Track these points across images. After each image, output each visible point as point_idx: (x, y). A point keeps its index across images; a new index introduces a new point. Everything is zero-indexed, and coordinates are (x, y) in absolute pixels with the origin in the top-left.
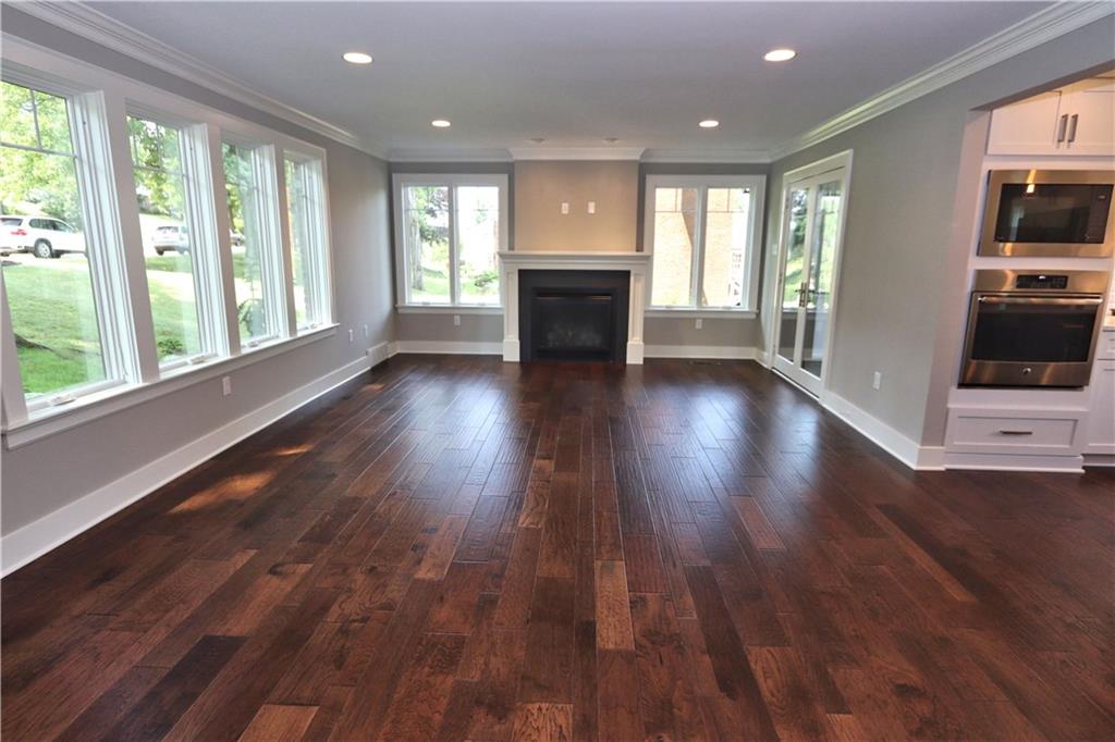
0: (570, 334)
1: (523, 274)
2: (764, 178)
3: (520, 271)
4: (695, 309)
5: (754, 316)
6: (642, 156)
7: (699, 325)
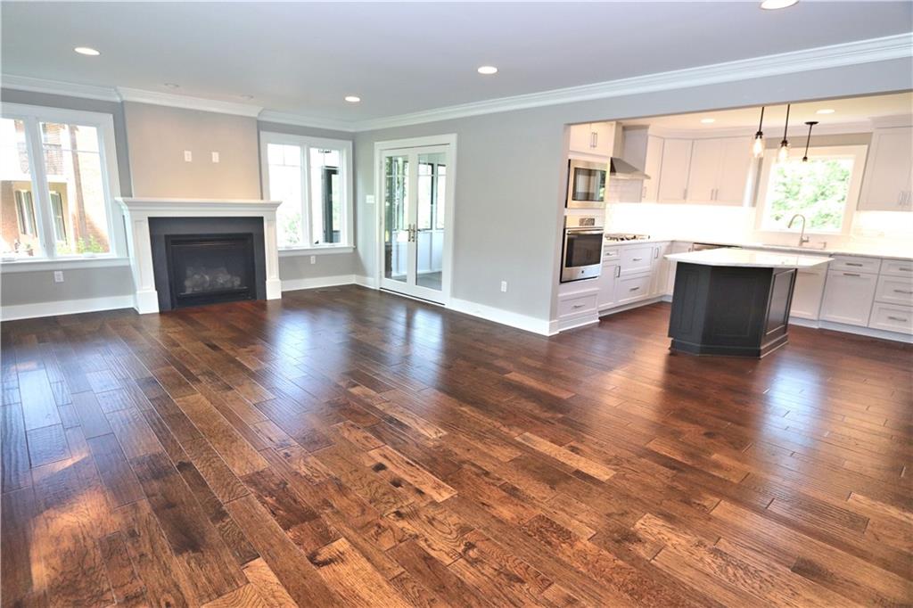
0: (207, 278)
1: (153, 222)
2: (351, 143)
3: (149, 218)
4: (309, 247)
5: (351, 251)
6: (259, 114)
7: (313, 260)
